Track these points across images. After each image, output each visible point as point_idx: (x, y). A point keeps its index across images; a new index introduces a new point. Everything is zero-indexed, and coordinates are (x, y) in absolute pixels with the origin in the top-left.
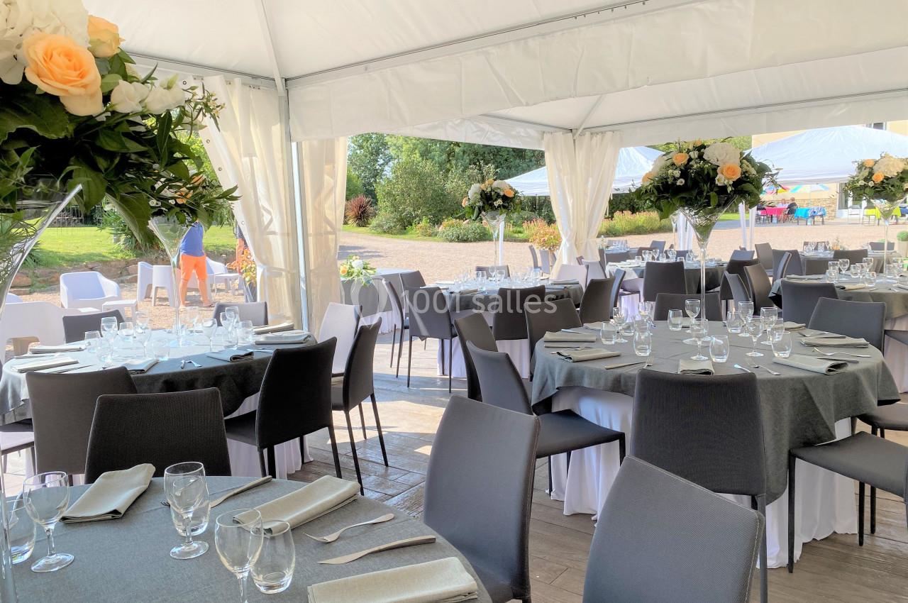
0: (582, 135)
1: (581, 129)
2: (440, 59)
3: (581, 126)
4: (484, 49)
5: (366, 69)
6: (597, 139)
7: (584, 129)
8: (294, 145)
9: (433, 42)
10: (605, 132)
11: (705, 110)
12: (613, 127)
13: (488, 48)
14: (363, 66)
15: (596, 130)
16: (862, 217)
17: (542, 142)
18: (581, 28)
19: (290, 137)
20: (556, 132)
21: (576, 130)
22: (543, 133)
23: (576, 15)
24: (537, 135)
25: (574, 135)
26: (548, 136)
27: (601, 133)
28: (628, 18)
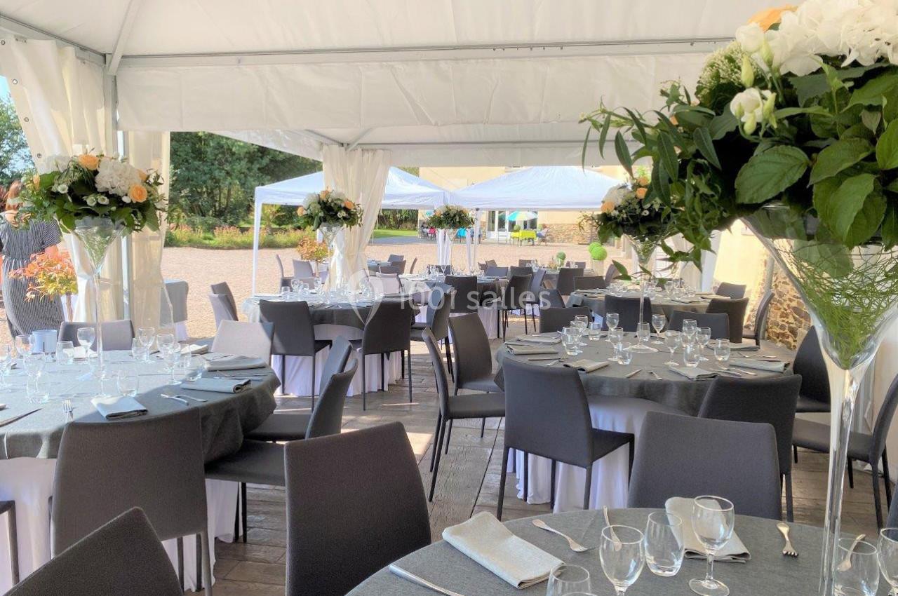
0: (355, 150)
1: (357, 143)
2: (336, 64)
3: (356, 141)
4: (389, 63)
5: (239, 61)
6: (368, 155)
7: (359, 144)
8: (120, 134)
9: (329, 45)
10: (376, 150)
11: (469, 140)
12: (385, 145)
13: (393, 63)
14: (234, 58)
15: (368, 147)
16: (509, 238)
17: (321, 153)
18: (497, 60)
19: (116, 125)
20: (332, 144)
21: (348, 144)
22: (322, 144)
23: (494, 47)
24: (316, 146)
25: (346, 149)
26: (325, 147)
27: (372, 150)
28: (544, 59)
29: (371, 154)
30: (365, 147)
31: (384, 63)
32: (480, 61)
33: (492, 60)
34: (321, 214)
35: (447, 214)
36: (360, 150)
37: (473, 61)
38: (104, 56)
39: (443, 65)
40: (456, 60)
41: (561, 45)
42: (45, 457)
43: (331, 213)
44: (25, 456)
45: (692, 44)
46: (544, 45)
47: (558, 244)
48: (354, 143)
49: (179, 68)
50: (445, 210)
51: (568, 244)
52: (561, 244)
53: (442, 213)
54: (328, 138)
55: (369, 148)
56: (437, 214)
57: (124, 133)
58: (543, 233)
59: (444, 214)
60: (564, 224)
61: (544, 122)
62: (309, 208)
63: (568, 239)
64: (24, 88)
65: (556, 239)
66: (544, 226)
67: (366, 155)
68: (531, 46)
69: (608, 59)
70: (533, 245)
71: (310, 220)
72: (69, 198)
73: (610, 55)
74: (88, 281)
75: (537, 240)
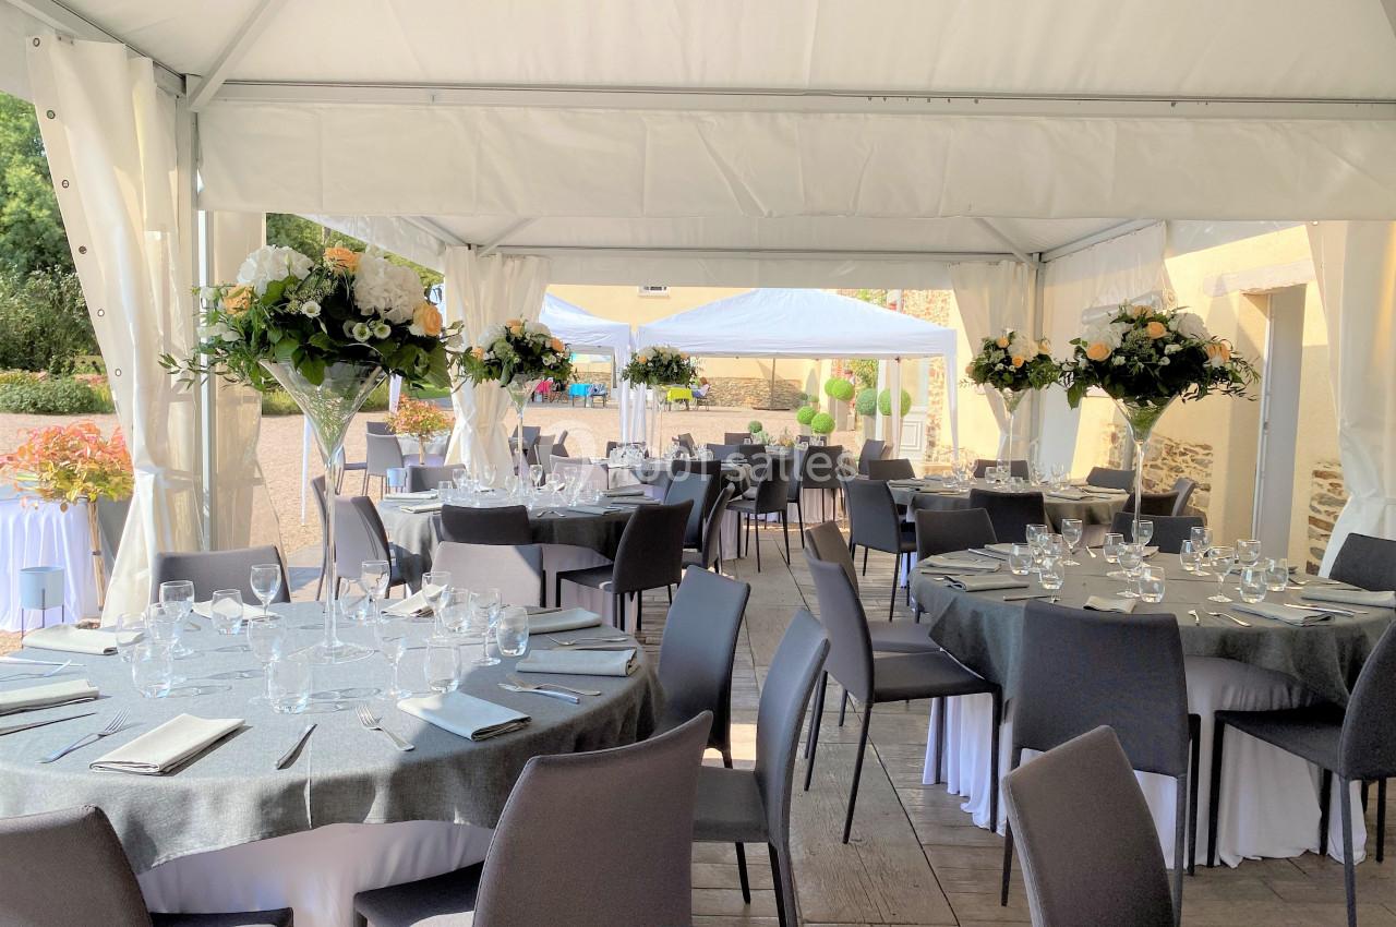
0: (491, 255)
1: (496, 245)
2: (602, 111)
3: (497, 240)
4: (694, 113)
6: (512, 265)
7: (499, 246)
8: (202, 215)
10: (525, 257)
12: (540, 248)
13: (700, 113)
14: (422, 92)
17: (440, 258)
18: (869, 116)
19: (197, 200)
20: (458, 245)
21: (478, 246)
22: (442, 244)
23: (870, 95)
24: (435, 245)
25: (477, 254)
26: (448, 250)
27: (518, 256)
28: (943, 116)
29: (517, 262)
30: (508, 251)
31: (685, 113)
32: (842, 115)
33: (862, 115)
34: (517, 360)
35: (657, 359)
36: (499, 255)
37: (832, 115)
38: (183, 77)
39: (784, 121)
40: (806, 112)
41: (977, 97)
42: (383, 821)
43: (529, 358)
44: (341, 821)
45: (1173, 105)
46: (949, 96)
47: (720, 408)
48: (492, 244)
49: (316, 105)
50: (653, 354)
51: (736, 409)
52: (726, 408)
53: (650, 359)
54: (453, 235)
55: (512, 251)
56: (642, 361)
57: (207, 214)
58: (703, 391)
59: (653, 361)
60: (730, 379)
61: (943, 217)
62: (491, 349)
63: (737, 400)
64: (66, 128)
65: (718, 401)
66: (704, 382)
67: (510, 263)
68: (929, 96)
69: (1044, 121)
70: (688, 409)
71: (494, 369)
72: (323, 326)
73: (1046, 115)
74: (156, 476)
75: (692, 401)
